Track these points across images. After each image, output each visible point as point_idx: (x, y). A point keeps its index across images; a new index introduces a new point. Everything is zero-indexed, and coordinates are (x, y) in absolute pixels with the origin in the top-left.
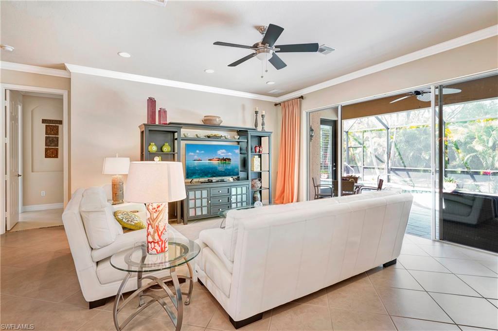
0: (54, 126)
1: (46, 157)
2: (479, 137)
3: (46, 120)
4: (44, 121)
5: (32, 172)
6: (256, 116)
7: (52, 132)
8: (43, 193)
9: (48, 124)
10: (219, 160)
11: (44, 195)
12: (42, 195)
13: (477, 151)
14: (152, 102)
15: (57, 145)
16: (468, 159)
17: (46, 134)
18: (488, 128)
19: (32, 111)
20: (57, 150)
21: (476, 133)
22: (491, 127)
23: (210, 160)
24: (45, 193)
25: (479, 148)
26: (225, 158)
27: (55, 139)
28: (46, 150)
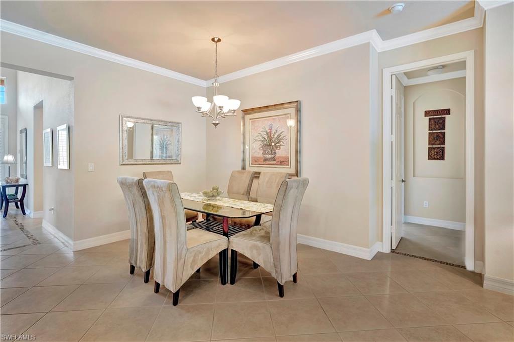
0: (439, 118)
1: (429, 159)
3: (429, 112)
4: (427, 113)
5: (414, 176)
7: (437, 126)
8: (426, 204)
9: (432, 117)
11: (427, 207)
12: (424, 206)
15: (443, 143)
17: (429, 130)
19: (414, 103)
20: (443, 149)
24: (427, 205)
27: (440, 135)
28: (430, 149)
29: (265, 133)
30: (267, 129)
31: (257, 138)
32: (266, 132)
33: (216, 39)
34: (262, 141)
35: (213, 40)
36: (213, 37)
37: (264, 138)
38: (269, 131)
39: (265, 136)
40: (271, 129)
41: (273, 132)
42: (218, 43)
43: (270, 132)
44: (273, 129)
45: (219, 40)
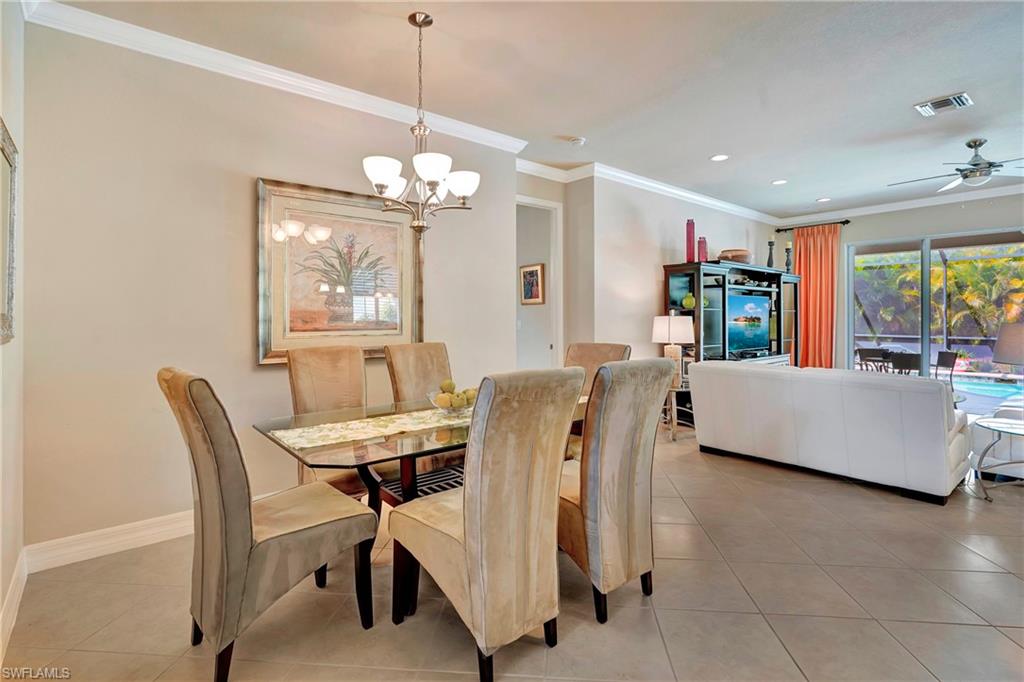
2: (976, 285)
6: (771, 250)
10: (747, 319)
13: (971, 308)
14: (690, 225)
16: (957, 322)
18: (989, 269)
21: (969, 279)
22: (992, 268)
23: (736, 320)
25: (976, 303)
26: (754, 316)
29: (335, 255)
30: (342, 246)
31: (308, 263)
32: (338, 252)
33: (420, 18)
34: (325, 272)
35: (412, 18)
36: (413, 12)
37: (333, 266)
38: (346, 250)
39: (336, 263)
40: (351, 247)
41: (356, 255)
42: (425, 29)
43: (350, 253)
44: (357, 247)
45: (428, 22)
